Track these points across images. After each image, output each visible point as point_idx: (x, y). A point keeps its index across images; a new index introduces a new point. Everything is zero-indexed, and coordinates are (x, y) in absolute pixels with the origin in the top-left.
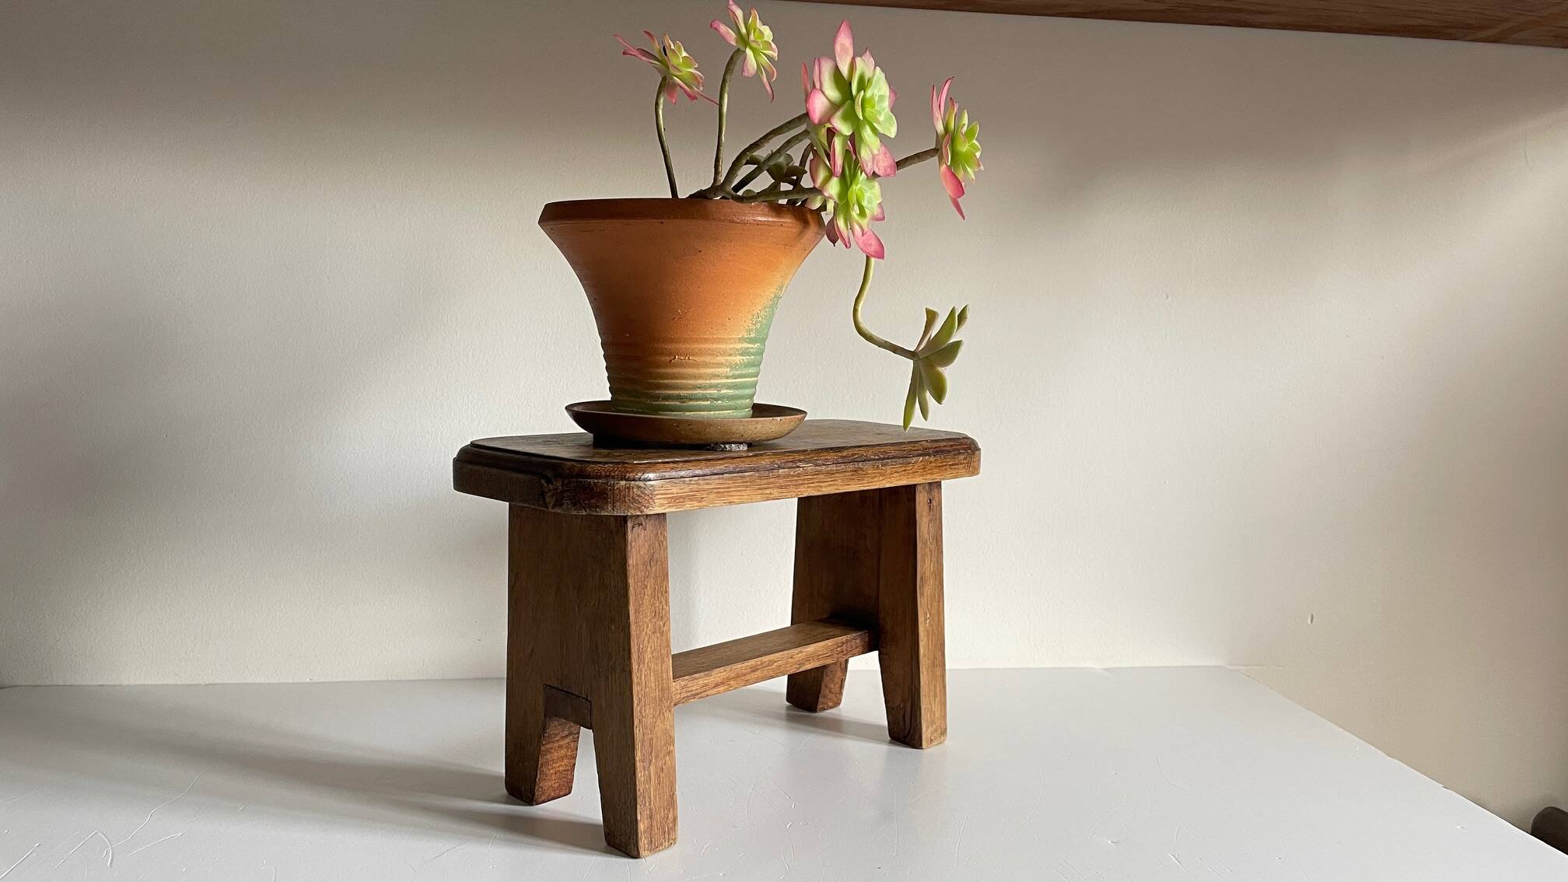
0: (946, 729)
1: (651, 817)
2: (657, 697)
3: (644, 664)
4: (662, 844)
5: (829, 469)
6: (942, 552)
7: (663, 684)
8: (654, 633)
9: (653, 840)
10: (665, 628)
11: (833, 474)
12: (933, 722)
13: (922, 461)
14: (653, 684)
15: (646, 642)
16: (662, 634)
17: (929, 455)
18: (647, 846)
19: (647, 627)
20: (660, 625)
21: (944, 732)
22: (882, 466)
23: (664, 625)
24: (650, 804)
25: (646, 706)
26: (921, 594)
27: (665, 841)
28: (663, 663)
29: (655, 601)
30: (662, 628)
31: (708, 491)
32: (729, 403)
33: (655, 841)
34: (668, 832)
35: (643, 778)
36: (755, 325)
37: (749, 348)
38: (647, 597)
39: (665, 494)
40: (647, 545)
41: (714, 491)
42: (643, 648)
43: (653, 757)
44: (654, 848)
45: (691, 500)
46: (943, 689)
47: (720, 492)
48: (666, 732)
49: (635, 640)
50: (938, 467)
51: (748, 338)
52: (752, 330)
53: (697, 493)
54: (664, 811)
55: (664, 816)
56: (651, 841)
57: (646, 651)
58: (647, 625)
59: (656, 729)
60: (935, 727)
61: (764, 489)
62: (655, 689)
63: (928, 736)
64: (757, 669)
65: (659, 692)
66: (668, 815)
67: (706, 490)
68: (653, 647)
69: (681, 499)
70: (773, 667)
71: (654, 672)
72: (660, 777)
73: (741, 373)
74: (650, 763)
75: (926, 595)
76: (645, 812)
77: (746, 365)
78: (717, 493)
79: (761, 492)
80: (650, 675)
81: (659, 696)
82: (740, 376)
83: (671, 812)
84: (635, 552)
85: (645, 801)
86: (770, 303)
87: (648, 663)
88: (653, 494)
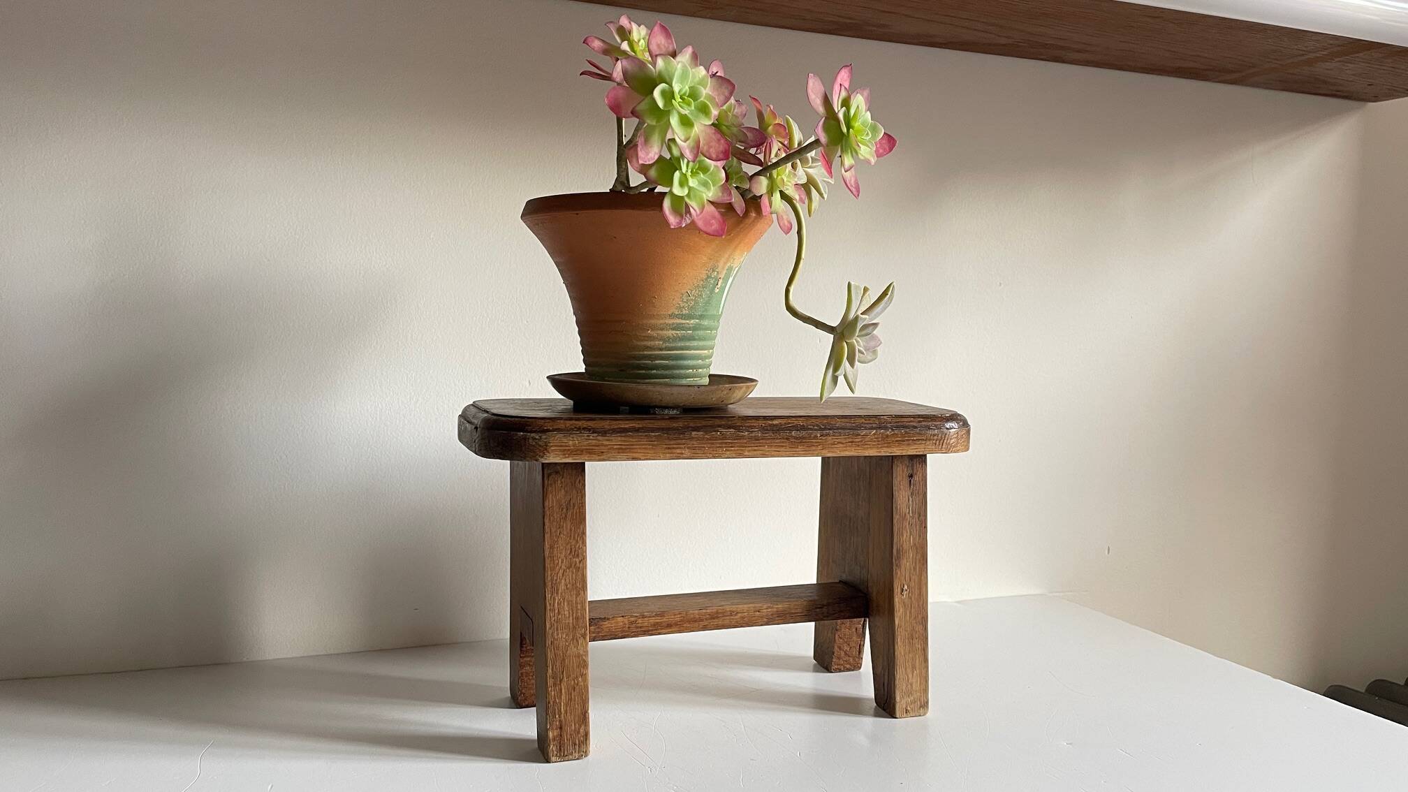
0: (927, 702)
1: (561, 728)
2: (571, 625)
3: (557, 593)
4: (572, 754)
5: (753, 435)
6: (926, 527)
7: (577, 613)
8: (569, 568)
9: (562, 749)
10: (581, 565)
11: (758, 440)
12: (910, 694)
13: (874, 434)
14: (566, 613)
15: (560, 574)
16: (578, 569)
17: (886, 428)
18: (556, 753)
19: (562, 562)
20: (576, 562)
21: (925, 705)
22: (821, 436)
23: (580, 562)
24: (559, 717)
25: (557, 630)
26: (897, 566)
27: (575, 752)
28: (578, 595)
29: (571, 541)
30: (578, 565)
31: (609, 447)
32: (677, 372)
33: (564, 750)
34: (579, 744)
35: (553, 693)
36: (687, 303)
37: (682, 324)
38: (562, 535)
39: (561, 446)
40: (563, 491)
41: (615, 447)
42: (556, 580)
43: (565, 676)
44: (563, 756)
45: (590, 453)
46: (923, 662)
47: (621, 449)
48: (579, 656)
49: (549, 572)
50: (914, 440)
51: (679, 314)
52: (683, 307)
53: (596, 448)
54: (575, 725)
55: (575, 730)
56: (560, 749)
57: (560, 583)
58: (562, 560)
59: (568, 652)
60: (912, 698)
61: (674, 448)
62: (569, 617)
63: (904, 706)
64: (718, 618)
65: (573, 619)
66: (579, 729)
67: (607, 445)
68: (568, 581)
69: (578, 452)
70: (736, 617)
71: (568, 602)
72: (571, 694)
73: (679, 345)
74: (561, 681)
75: (903, 567)
76: (555, 723)
77: (682, 339)
78: (619, 449)
79: (670, 451)
80: (564, 604)
81: (573, 623)
82: (682, 349)
83: (583, 727)
84: (551, 496)
85: (555, 713)
86: (702, 283)
87: (561, 594)
88: (547, 446)
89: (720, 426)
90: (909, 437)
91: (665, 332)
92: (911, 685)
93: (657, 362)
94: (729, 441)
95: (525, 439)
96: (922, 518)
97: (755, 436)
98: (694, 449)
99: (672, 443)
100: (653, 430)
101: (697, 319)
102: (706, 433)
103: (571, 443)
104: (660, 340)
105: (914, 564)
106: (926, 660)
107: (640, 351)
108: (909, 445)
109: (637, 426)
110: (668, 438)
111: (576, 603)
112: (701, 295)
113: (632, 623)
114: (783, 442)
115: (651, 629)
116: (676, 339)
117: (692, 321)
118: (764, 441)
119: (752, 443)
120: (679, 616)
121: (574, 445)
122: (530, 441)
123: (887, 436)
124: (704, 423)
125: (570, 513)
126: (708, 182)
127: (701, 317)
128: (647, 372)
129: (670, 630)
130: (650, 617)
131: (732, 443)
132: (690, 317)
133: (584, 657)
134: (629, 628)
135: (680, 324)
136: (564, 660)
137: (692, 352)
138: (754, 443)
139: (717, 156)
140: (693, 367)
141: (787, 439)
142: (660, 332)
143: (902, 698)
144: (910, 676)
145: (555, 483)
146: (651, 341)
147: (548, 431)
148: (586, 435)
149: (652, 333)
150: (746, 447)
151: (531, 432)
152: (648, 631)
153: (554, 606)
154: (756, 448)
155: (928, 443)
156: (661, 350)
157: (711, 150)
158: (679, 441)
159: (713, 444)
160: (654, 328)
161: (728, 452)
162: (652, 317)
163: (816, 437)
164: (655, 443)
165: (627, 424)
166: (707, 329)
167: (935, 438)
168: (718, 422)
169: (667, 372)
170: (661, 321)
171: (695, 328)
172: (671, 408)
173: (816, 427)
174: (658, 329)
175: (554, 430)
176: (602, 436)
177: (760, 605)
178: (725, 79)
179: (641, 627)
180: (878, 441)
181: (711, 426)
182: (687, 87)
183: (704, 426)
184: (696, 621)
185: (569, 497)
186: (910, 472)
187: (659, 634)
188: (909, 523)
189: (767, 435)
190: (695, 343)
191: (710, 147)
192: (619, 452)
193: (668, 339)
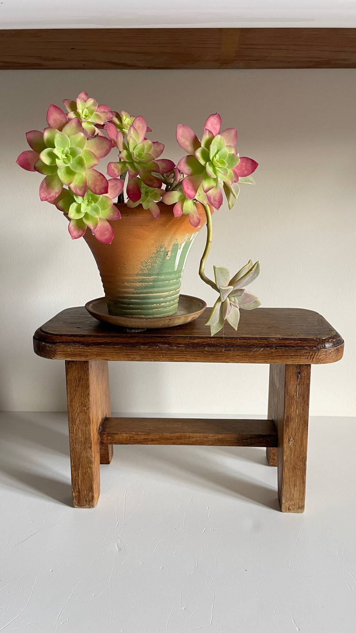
0: (304, 506)
1: (79, 492)
2: (83, 441)
3: (75, 425)
4: (85, 505)
7: (86, 436)
8: (81, 412)
10: (88, 411)
11: (182, 352)
12: (292, 500)
14: (80, 435)
16: (86, 413)
18: (77, 504)
19: (77, 409)
20: (85, 409)
21: (302, 507)
22: (225, 351)
23: (87, 410)
24: (78, 487)
25: (76, 443)
26: (286, 425)
27: (87, 505)
28: (86, 426)
29: (82, 398)
30: (86, 411)
31: (91, 353)
32: (145, 306)
33: (81, 503)
34: (89, 501)
35: (74, 474)
36: (146, 267)
37: (145, 279)
38: (77, 395)
39: (63, 352)
40: (77, 371)
41: (95, 353)
42: (74, 418)
43: (80, 466)
44: (80, 505)
45: (81, 356)
46: (302, 483)
47: (98, 354)
48: (87, 457)
49: (70, 414)
50: (292, 355)
51: (142, 274)
52: (144, 269)
53: (83, 353)
54: (86, 492)
55: (86, 494)
56: (79, 503)
57: (76, 420)
58: (77, 408)
59: (82, 455)
60: (293, 503)
61: (130, 355)
62: (82, 437)
63: (288, 506)
64: (181, 439)
65: (84, 439)
66: (89, 494)
67: (90, 352)
68: (80, 419)
69: (73, 355)
70: (193, 440)
71: (81, 429)
72: (84, 476)
73: (144, 291)
74: (78, 469)
75: (290, 427)
76: (76, 489)
77: (146, 287)
78: (97, 354)
79: (127, 356)
80: (79, 430)
81: (84, 440)
82: (146, 293)
83: (91, 493)
84: (70, 374)
85: (76, 484)
86: (154, 255)
87: (77, 425)
88: (55, 351)
89: (159, 343)
90: (288, 353)
91: (135, 284)
92: (293, 495)
93: (132, 300)
94: (164, 352)
95: (45, 346)
96: (306, 399)
97: (181, 349)
98: (143, 355)
99: (129, 352)
100: (117, 344)
101: (156, 276)
102: (150, 347)
103: (69, 350)
104: (132, 288)
105: (298, 426)
106: (304, 482)
107: (122, 294)
108: (288, 358)
109: (108, 341)
110: (127, 350)
111: (86, 430)
112: (156, 262)
113: (131, 437)
114: (199, 354)
115: (142, 441)
116: (142, 288)
117: (152, 277)
118: (187, 353)
119: (179, 354)
120: (158, 436)
121: (71, 351)
122: (47, 348)
123: (272, 352)
124: (150, 340)
125: (81, 383)
126: (98, 207)
127: (158, 274)
128: (128, 306)
129: (153, 443)
130: (141, 435)
131: (166, 353)
132: (149, 275)
133: (90, 458)
134: (129, 439)
135: (143, 279)
136: (80, 458)
137: (154, 294)
138: (180, 354)
139: (100, 191)
140: (156, 303)
141: (202, 352)
142: (132, 284)
143: (286, 501)
144: (293, 490)
145: (72, 367)
146: (127, 288)
147: (57, 343)
148: (77, 346)
149: (127, 284)
150: (175, 356)
151: (48, 343)
152: (141, 442)
153: (73, 431)
154: (181, 357)
155: (302, 357)
156: (133, 294)
157: (96, 187)
158: (133, 351)
159: (154, 353)
160: (128, 281)
161: (164, 359)
162: (126, 275)
163: (221, 352)
164: (119, 351)
165: (102, 340)
166: (165, 280)
167: (307, 354)
168: (159, 340)
169: (139, 306)
170: (132, 278)
171: (154, 281)
172: (136, 329)
173: (222, 345)
174: (130, 282)
175: (60, 342)
176: (86, 347)
177: (208, 434)
178: (105, 138)
179: (136, 440)
180: (266, 355)
181: (154, 343)
182: (67, 148)
183: (149, 342)
184: (168, 439)
185: (80, 375)
186: (299, 370)
187: (147, 444)
188: (296, 401)
189: (189, 349)
190: (156, 290)
191: (95, 185)
192: (97, 356)
193: (137, 288)
